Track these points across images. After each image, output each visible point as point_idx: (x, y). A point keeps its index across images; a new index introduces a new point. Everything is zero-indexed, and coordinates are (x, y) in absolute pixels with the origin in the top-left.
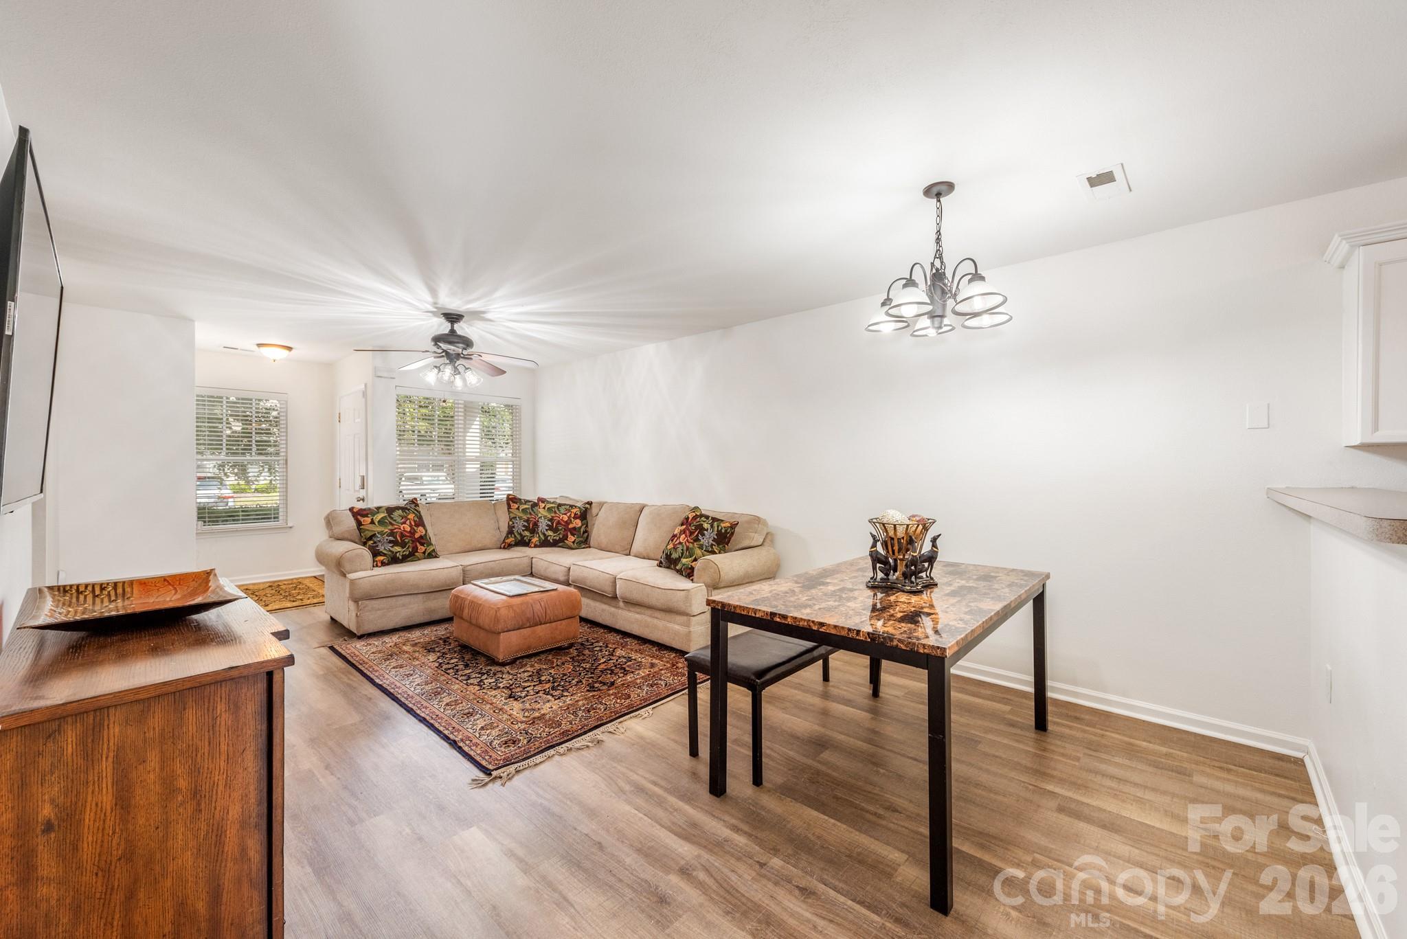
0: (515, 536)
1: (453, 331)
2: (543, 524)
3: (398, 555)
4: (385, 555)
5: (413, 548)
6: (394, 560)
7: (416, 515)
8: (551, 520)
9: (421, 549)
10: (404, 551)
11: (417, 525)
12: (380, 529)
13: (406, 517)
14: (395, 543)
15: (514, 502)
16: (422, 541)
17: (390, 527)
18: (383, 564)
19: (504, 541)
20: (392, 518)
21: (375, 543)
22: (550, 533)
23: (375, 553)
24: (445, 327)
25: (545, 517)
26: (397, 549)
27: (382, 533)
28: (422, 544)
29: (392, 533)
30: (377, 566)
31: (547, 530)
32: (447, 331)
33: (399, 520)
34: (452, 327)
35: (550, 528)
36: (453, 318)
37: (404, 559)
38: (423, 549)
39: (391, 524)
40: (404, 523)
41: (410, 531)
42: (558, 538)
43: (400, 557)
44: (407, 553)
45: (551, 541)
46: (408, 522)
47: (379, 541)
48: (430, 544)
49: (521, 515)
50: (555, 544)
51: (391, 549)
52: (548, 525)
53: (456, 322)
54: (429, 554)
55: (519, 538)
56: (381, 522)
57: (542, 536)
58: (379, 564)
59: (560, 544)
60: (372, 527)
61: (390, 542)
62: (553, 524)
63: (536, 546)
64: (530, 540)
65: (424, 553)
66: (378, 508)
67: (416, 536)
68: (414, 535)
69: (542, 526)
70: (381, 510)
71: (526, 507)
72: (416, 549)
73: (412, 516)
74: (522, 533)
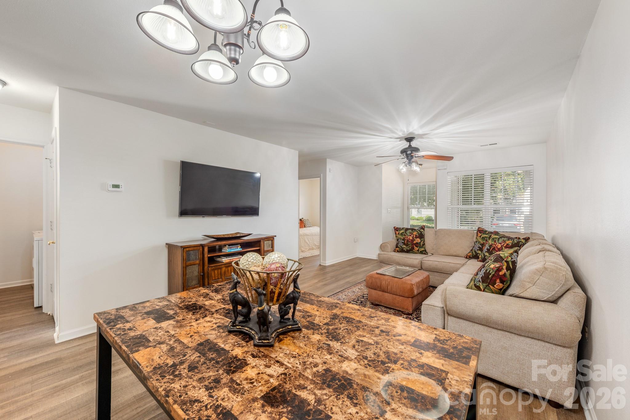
0: (473, 252)
2: (486, 247)
3: (404, 249)
4: (399, 248)
5: (412, 247)
6: (402, 251)
7: (418, 233)
8: (490, 246)
9: (416, 249)
10: (407, 248)
11: (417, 238)
12: (400, 237)
13: (412, 233)
14: (404, 244)
15: (480, 233)
16: (417, 245)
17: (404, 237)
18: (398, 251)
19: (467, 255)
20: (406, 233)
22: (487, 254)
23: (396, 247)
25: (489, 244)
26: (404, 246)
27: (400, 239)
28: (417, 247)
29: (404, 239)
30: (395, 252)
33: (409, 234)
35: (488, 251)
37: (408, 252)
38: (417, 249)
39: (405, 235)
40: (410, 236)
41: (412, 240)
43: (406, 250)
44: (409, 249)
45: (487, 259)
46: (412, 236)
47: (399, 242)
48: (422, 247)
49: (480, 240)
51: (402, 246)
54: (420, 252)
55: (475, 254)
56: (402, 234)
57: (483, 256)
58: (396, 251)
60: (398, 236)
61: (403, 243)
62: (490, 248)
63: (480, 261)
64: (479, 257)
65: (418, 250)
66: (403, 228)
67: (415, 242)
68: (413, 241)
69: (485, 249)
70: (403, 229)
71: (487, 236)
72: (413, 248)
73: (415, 233)
74: (477, 251)
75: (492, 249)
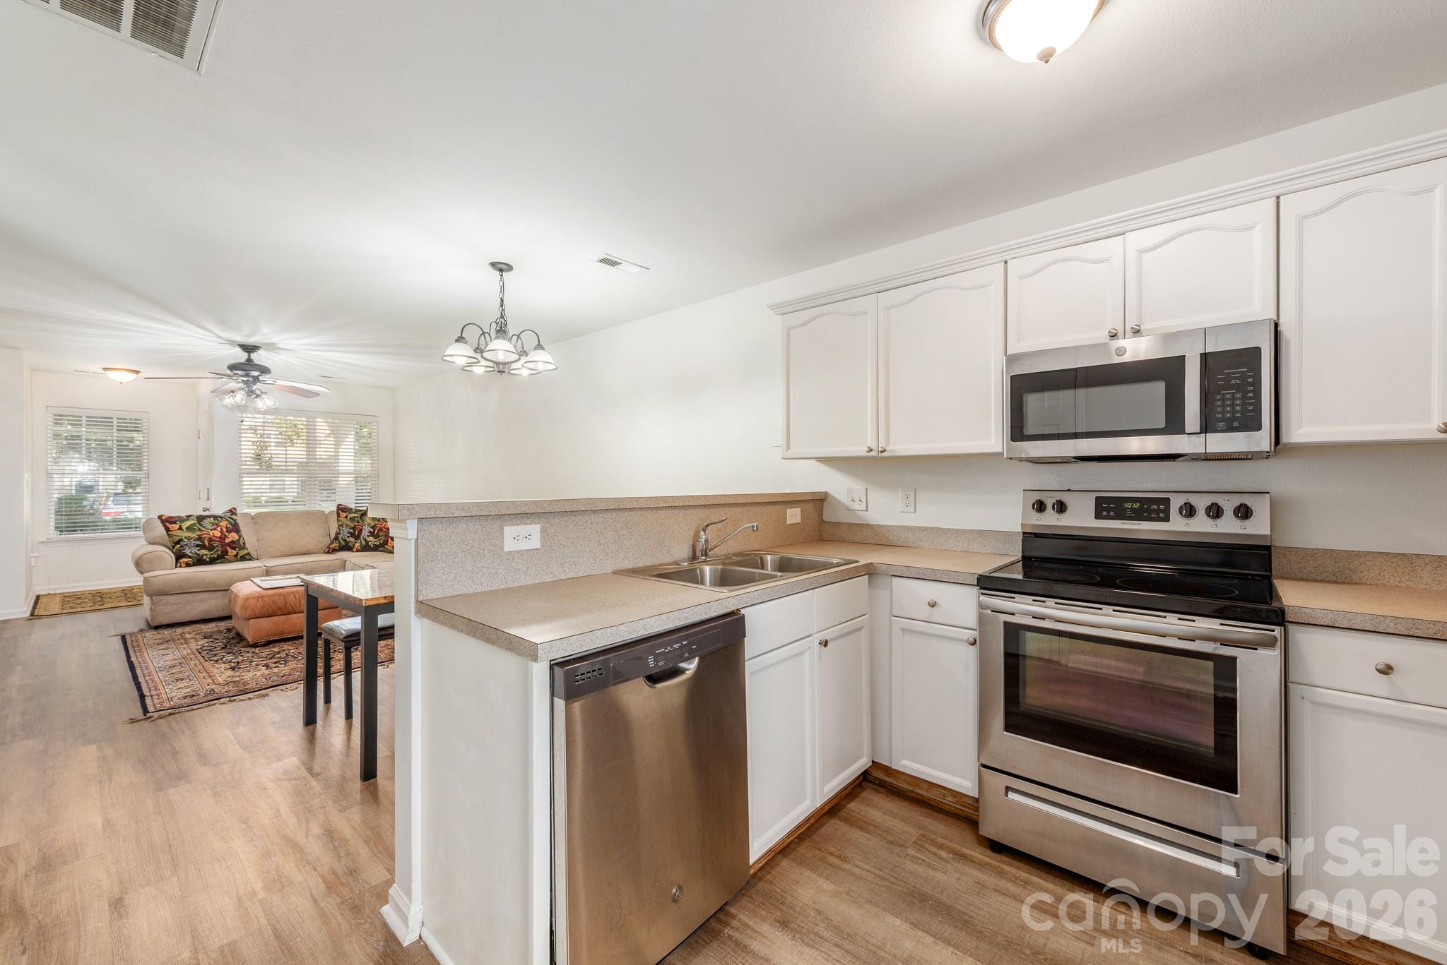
0: (339, 542)
1: (249, 360)
2: (366, 530)
3: (205, 557)
4: (190, 557)
5: (222, 551)
6: (200, 562)
7: (230, 523)
8: (374, 527)
9: (232, 552)
10: (212, 554)
11: (229, 531)
12: (188, 534)
13: (218, 524)
14: (203, 547)
15: (342, 512)
16: (234, 546)
17: (199, 533)
18: (188, 565)
19: (328, 547)
20: (201, 525)
21: (182, 546)
22: (371, 539)
23: (179, 556)
24: (242, 356)
25: (369, 524)
26: (204, 552)
27: (189, 538)
28: (234, 548)
29: (200, 538)
30: (181, 567)
31: (368, 536)
32: (243, 360)
33: (209, 526)
34: (249, 356)
35: (372, 534)
36: (249, 349)
37: (212, 561)
38: (234, 552)
39: (200, 530)
40: (215, 529)
41: (220, 537)
42: (378, 543)
43: (208, 560)
44: (216, 556)
45: (372, 546)
46: (219, 529)
47: (186, 545)
48: (244, 547)
49: (348, 523)
50: (375, 549)
51: (198, 552)
52: (370, 532)
53: (252, 352)
54: (241, 557)
55: (344, 544)
56: (189, 529)
57: (363, 542)
58: (183, 565)
59: (381, 549)
60: (179, 533)
61: (197, 546)
62: (374, 530)
63: (358, 551)
64: (354, 545)
65: (236, 556)
66: (188, 517)
67: (227, 541)
68: (225, 540)
69: (365, 532)
70: (191, 518)
71: (356, 515)
72: (226, 553)
73: (224, 523)
74: (347, 539)
75: (378, 531)
